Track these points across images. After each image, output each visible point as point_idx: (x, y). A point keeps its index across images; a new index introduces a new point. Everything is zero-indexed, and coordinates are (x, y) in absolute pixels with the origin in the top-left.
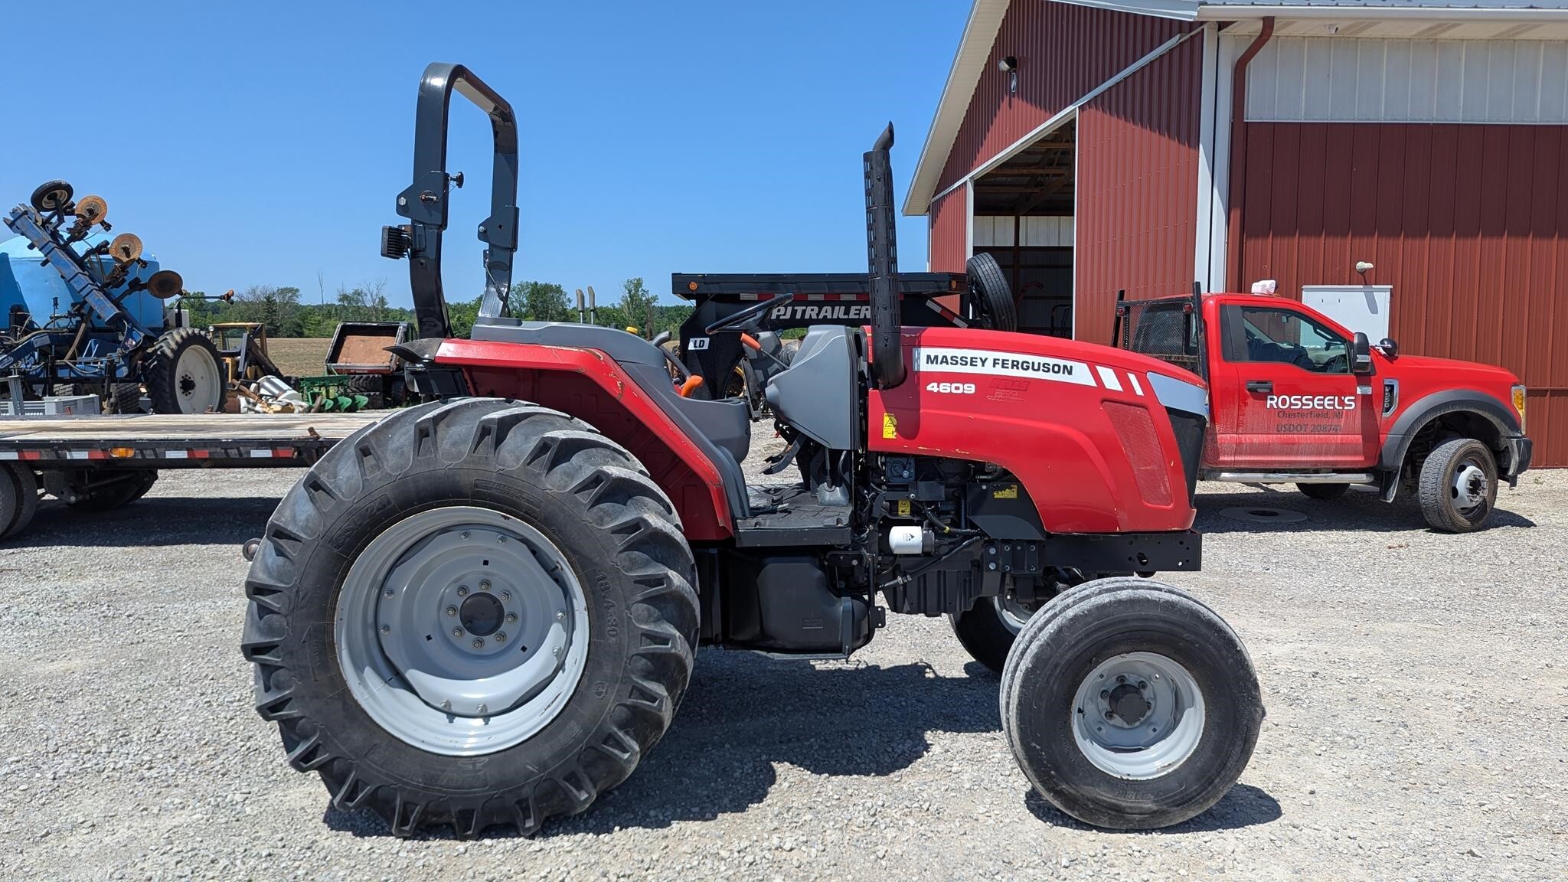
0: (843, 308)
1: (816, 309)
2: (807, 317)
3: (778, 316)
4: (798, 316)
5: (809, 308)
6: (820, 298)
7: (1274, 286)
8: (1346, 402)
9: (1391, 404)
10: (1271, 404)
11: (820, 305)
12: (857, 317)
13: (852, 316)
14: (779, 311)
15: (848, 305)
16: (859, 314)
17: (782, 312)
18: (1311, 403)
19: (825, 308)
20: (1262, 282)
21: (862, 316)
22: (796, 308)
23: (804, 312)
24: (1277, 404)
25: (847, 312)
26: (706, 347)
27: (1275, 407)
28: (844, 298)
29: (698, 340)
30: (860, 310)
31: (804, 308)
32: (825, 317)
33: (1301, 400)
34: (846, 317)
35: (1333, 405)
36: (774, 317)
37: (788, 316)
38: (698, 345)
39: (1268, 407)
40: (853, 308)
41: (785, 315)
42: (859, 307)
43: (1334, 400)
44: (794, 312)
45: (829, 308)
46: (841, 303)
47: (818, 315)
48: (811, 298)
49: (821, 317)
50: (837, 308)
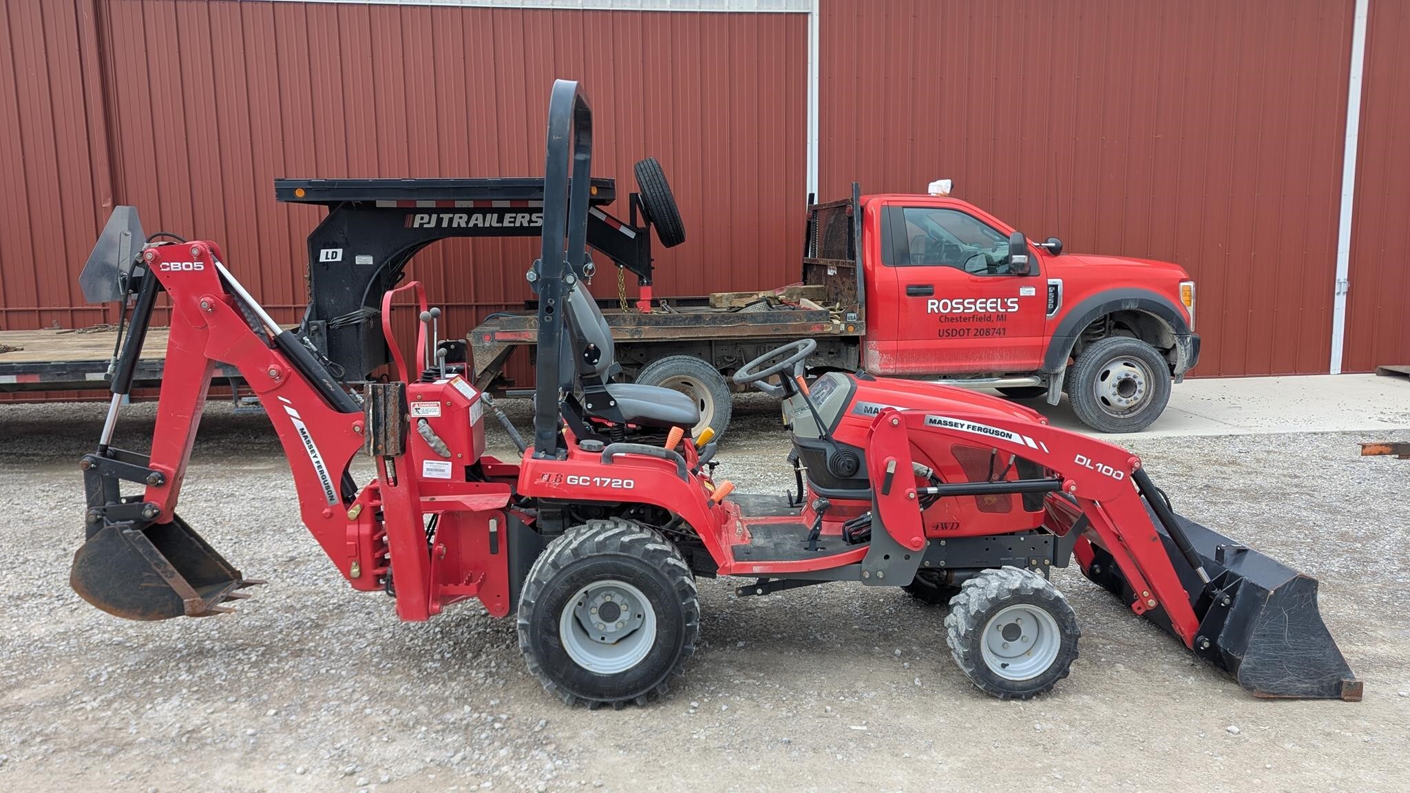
0: (495, 216)
1: (465, 217)
2: (455, 225)
3: (421, 225)
4: (445, 224)
5: (457, 216)
6: (470, 204)
7: (950, 185)
8: (1009, 304)
9: (1055, 304)
10: (932, 309)
11: (470, 212)
12: (512, 225)
13: (506, 224)
14: (422, 218)
15: (501, 213)
16: (514, 222)
17: (426, 220)
18: (973, 306)
19: (475, 216)
20: (939, 182)
21: (518, 224)
22: (441, 216)
23: (451, 220)
24: (938, 308)
25: (500, 220)
26: (339, 258)
27: (936, 311)
28: (496, 204)
29: (330, 251)
30: (515, 218)
31: (451, 215)
32: (476, 225)
33: (962, 304)
34: (501, 225)
35: (996, 308)
36: (416, 225)
37: (433, 224)
38: (330, 256)
39: (929, 311)
40: (507, 217)
41: (429, 223)
42: (514, 215)
43: (996, 303)
44: (440, 221)
45: (480, 216)
46: (493, 210)
47: (467, 223)
48: (458, 204)
49: (471, 225)
50: (489, 216)
